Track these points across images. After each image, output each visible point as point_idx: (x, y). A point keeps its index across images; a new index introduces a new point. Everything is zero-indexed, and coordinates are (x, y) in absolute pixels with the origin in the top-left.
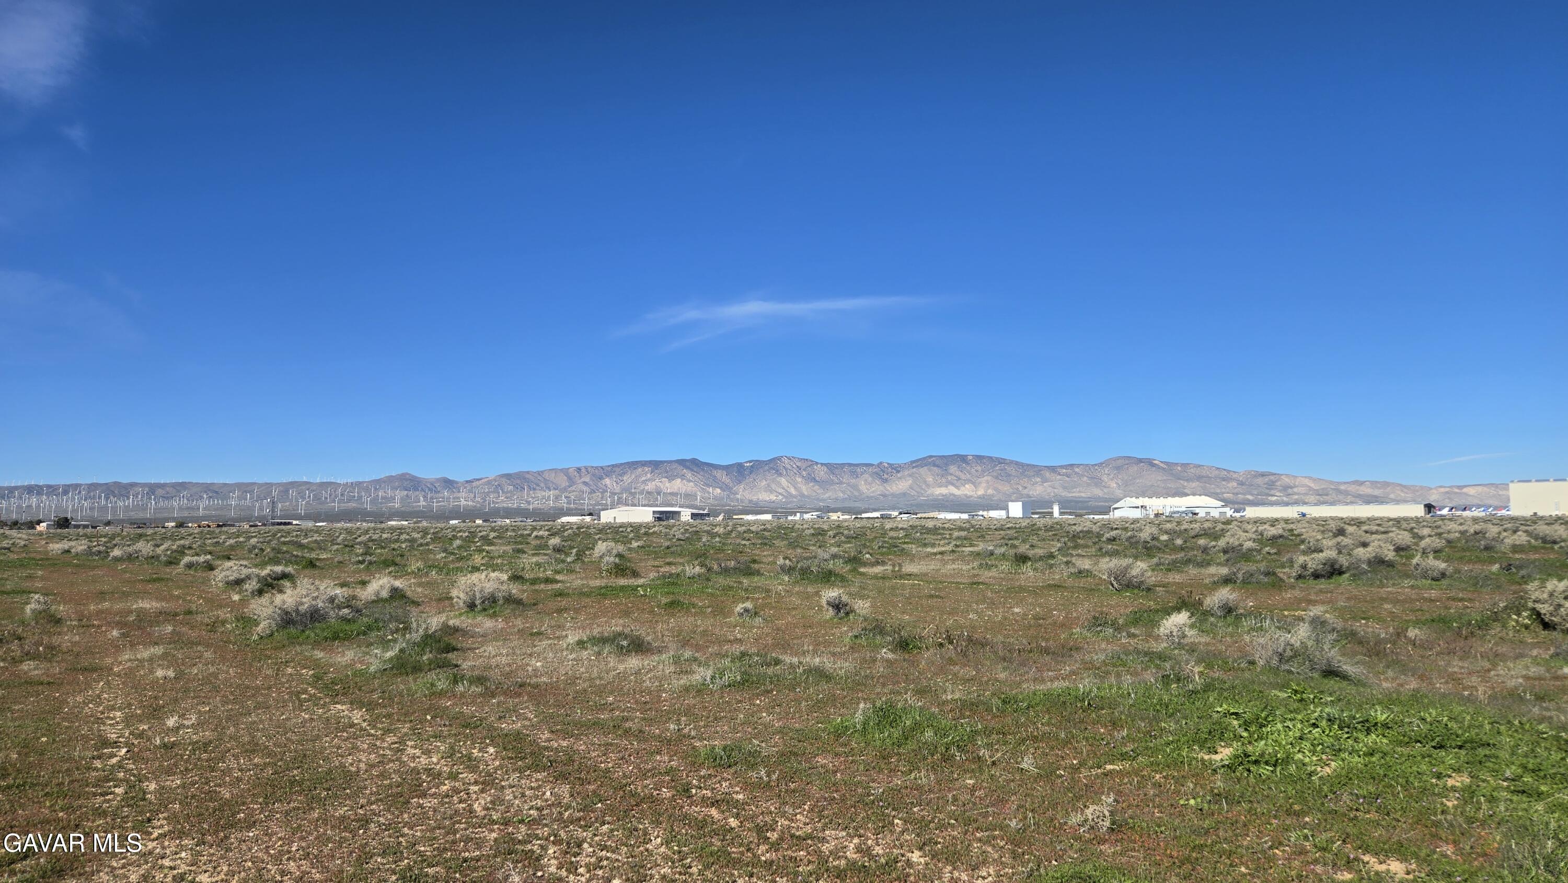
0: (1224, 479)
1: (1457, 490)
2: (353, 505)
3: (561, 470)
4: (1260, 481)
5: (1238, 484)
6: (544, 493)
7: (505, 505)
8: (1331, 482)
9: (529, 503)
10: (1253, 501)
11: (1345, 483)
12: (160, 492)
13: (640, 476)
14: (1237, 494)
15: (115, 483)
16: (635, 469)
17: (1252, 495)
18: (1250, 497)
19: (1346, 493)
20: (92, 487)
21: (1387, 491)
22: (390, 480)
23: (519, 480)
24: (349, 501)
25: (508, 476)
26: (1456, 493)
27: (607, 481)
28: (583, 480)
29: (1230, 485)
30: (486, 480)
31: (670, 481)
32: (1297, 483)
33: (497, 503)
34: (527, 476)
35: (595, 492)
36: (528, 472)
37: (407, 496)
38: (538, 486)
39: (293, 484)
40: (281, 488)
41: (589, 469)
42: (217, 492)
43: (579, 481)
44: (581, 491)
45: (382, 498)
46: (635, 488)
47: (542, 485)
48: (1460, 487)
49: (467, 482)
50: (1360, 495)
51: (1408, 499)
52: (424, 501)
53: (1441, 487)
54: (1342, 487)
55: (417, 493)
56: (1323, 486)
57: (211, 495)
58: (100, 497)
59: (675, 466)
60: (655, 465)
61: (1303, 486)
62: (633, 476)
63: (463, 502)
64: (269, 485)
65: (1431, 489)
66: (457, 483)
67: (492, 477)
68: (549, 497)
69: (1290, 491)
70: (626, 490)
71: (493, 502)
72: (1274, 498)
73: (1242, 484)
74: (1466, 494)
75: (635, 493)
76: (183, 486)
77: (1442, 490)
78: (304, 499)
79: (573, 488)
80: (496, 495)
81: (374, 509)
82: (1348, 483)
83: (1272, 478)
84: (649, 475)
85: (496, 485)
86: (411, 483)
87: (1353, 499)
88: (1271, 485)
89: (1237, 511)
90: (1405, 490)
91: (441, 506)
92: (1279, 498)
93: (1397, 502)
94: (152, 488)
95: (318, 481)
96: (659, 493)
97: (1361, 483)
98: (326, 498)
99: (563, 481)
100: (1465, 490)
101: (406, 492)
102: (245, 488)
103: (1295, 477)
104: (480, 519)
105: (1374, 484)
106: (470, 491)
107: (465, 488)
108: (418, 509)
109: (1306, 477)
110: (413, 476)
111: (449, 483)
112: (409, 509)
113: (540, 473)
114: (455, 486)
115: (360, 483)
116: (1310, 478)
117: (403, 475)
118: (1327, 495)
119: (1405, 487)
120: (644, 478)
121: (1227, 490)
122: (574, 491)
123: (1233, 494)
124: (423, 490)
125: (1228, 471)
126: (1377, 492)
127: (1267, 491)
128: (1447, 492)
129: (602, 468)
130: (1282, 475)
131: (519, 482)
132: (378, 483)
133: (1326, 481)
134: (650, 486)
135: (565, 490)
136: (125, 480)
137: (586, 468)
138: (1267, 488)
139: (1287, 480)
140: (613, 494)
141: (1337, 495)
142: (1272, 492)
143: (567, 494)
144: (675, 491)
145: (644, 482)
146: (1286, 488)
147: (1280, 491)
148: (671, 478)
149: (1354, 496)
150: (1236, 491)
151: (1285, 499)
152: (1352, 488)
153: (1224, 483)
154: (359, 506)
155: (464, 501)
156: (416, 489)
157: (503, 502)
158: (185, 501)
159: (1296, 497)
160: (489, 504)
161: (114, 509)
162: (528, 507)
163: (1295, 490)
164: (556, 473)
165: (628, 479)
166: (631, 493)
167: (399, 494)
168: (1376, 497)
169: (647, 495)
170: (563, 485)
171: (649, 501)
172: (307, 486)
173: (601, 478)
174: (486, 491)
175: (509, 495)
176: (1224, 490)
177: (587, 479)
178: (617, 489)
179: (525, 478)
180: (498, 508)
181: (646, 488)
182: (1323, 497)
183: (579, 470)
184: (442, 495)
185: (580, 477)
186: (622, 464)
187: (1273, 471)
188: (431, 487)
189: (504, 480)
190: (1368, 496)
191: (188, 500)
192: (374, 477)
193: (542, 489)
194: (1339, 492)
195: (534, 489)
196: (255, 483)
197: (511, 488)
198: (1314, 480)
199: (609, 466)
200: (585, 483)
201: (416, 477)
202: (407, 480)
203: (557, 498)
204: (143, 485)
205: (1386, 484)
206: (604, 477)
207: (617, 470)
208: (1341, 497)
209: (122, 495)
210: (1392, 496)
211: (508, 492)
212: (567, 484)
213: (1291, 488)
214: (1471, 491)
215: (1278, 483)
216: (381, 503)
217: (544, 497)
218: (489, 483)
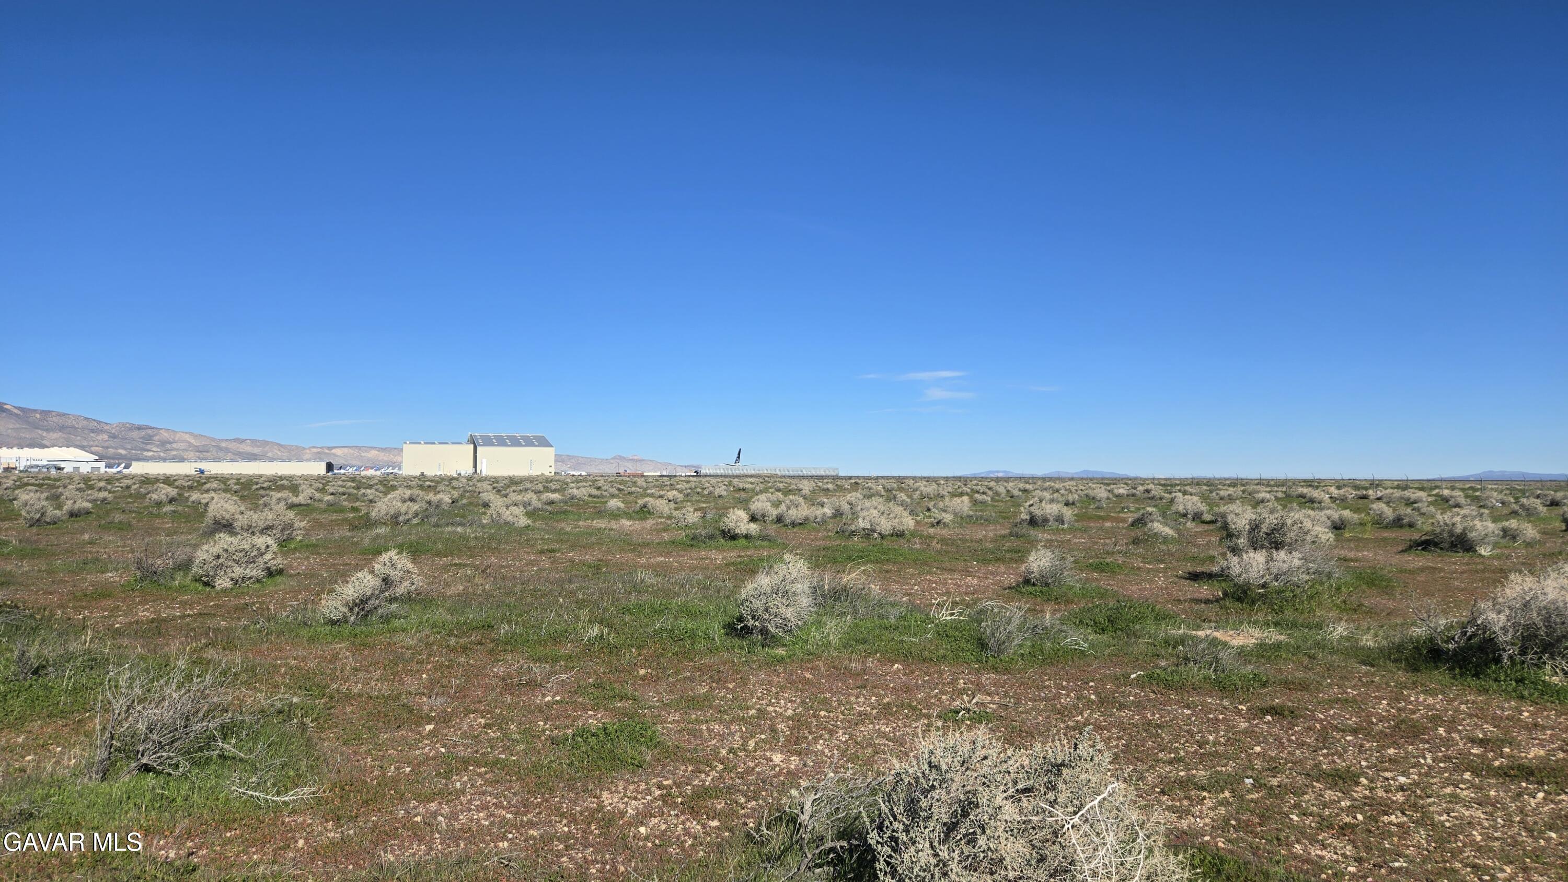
0: (92, 431)
1: (327, 451)
4: (135, 434)
5: (110, 437)
8: (213, 439)
10: (126, 455)
11: (227, 440)
14: (107, 448)
17: (125, 449)
18: (123, 452)
19: (227, 450)
21: (266, 449)
26: (326, 453)
29: (100, 437)
32: (176, 439)
48: (330, 448)
50: (240, 452)
51: (284, 458)
53: (314, 447)
54: (223, 445)
56: (203, 443)
61: (183, 442)
65: (304, 449)
69: (168, 446)
72: (151, 454)
73: (114, 437)
74: (335, 455)
77: (315, 450)
82: (230, 440)
83: (150, 432)
87: (233, 457)
88: (148, 440)
89: (109, 466)
90: (282, 450)
92: (155, 454)
93: (272, 460)
97: (243, 441)
100: (334, 451)
103: (175, 432)
105: (254, 442)
109: (186, 433)
116: (191, 434)
118: (207, 452)
119: (281, 446)
121: (96, 443)
123: (102, 447)
125: (99, 422)
126: (256, 450)
127: (142, 446)
128: (319, 453)
130: (161, 429)
133: (208, 438)
138: (143, 443)
139: (166, 434)
141: (217, 452)
142: (149, 447)
146: (163, 443)
147: (158, 446)
149: (234, 454)
150: (106, 444)
151: (162, 454)
152: (233, 446)
153: (92, 435)
159: (174, 453)
163: (174, 445)
168: (255, 455)
176: (91, 443)
182: (202, 452)
187: (152, 425)
190: (248, 454)
194: (220, 449)
198: (195, 436)
205: (265, 443)
208: (221, 454)
210: (270, 454)
213: (170, 443)
214: (338, 452)
215: (156, 438)
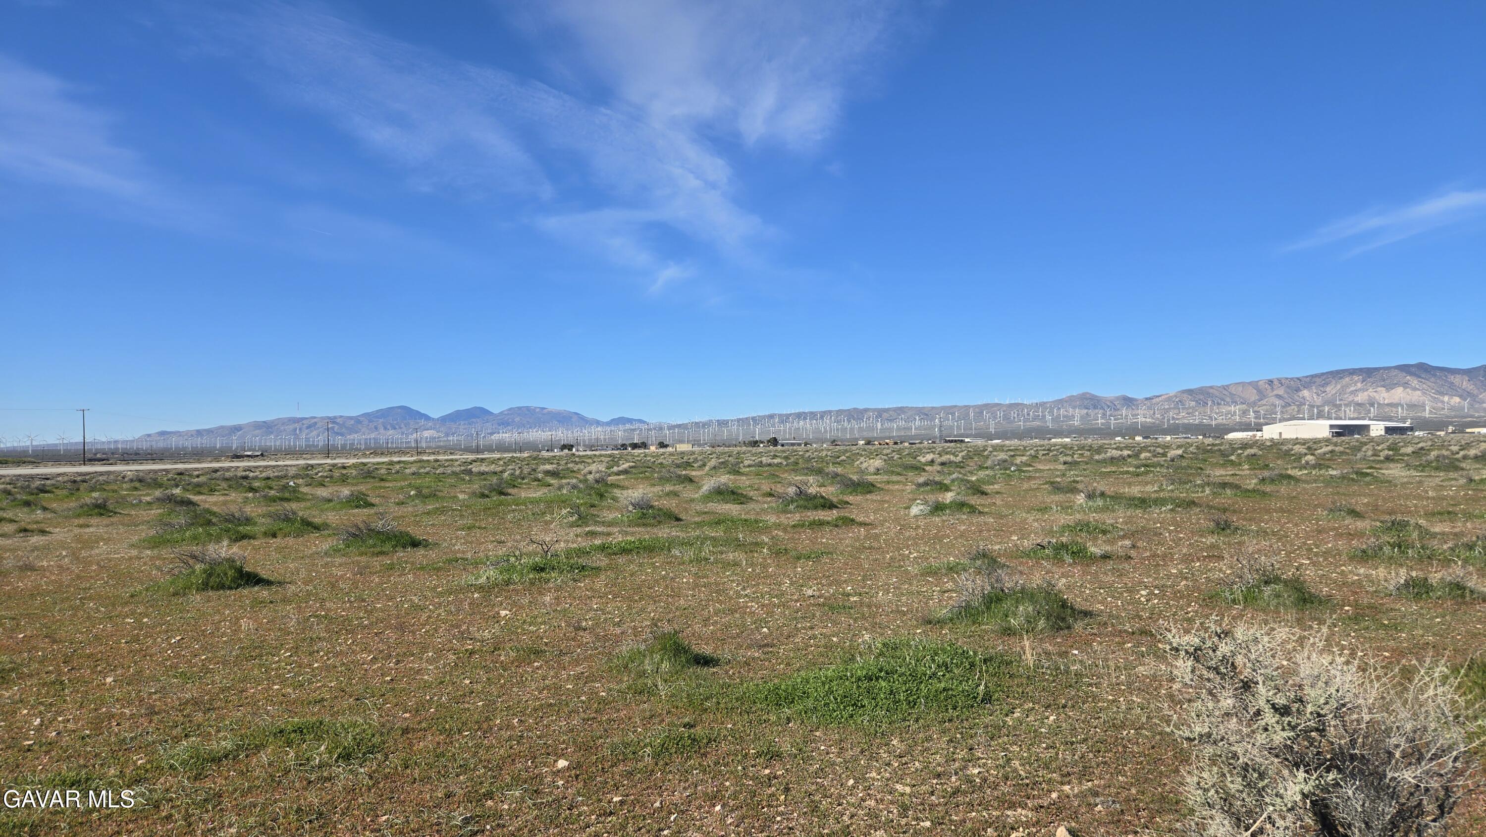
2: (1037, 423)
3: (1250, 383)
6: (1230, 408)
7: (1186, 421)
9: (1211, 418)
12: (885, 415)
13: (1347, 386)
15: (854, 409)
16: (1341, 378)
20: (839, 412)
22: (1071, 400)
23: (1202, 396)
24: (1034, 419)
25: (1190, 392)
27: (1305, 393)
28: (1275, 392)
30: (1166, 396)
31: (1388, 390)
33: (1178, 419)
34: (1211, 391)
35: (1290, 405)
36: (1211, 387)
37: (1087, 414)
38: (1223, 400)
39: (986, 406)
40: (977, 410)
41: (1283, 381)
42: (927, 415)
43: (1271, 394)
44: (1273, 405)
45: (1064, 416)
46: (1341, 400)
47: (1228, 399)
49: (1147, 399)
52: (1102, 418)
55: (1097, 411)
57: (922, 417)
58: (844, 421)
59: (1396, 372)
60: (1368, 373)
62: (1339, 387)
63: (1141, 419)
64: (967, 407)
66: (1136, 400)
67: (1172, 393)
68: (1235, 412)
70: (1332, 403)
71: (1173, 418)
75: (1340, 405)
76: (901, 410)
78: (995, 418)
79: (1264, 402)
80: (1176, 411)
81: (1056, 426)
84: (1359, 385)
85: (1177, 401)
86: (1090, 401)
91: (1119, 423)
94: (880, 413)
95: (1007, 402)
96: (1372, 405)
98: (1014, 418)
99: (1253, 396)
101: (1086, 411)
102: (949, 410)
104: (1139, 435)
106: (1149, 408)
107: (1145, 404)
108: (1096, 426)
110: (1093, 395)
111: (1128, 401)
112: (1087, 427)
113: (1225, 388)
114: (1135, 403)
115: (1045, 403)
117: (1084, 394)
120: (1352, 389)
122: (1265, 405)
124: (1102, 408)
129: (1298, 379)
131: (1202, 397)
132: (1060, 402)
134: (1361, 398)
135: (1254, 404)
136: (861, 407)
137: (1279, 380)
140: (1312, 406)
143: (1256, 409)
144: (1396, 401)
145: (1354, 393)
148: (1389, 387)
154: (1042, 424)
155: (1143, 417)
156: (1095, 407)
157: (1183, 418)
158: (904, 423)
160: (1168, 420)
161: (852, 429)
162: (1211, 423)
164: (1243, 387)
165: (1331, 390)
166: (1335, 406)
167: (1078, 413)
169: (1357, 407)
170: (1253, 399)
171: (1360, 413)
172: (998, 407)
173: (1298, 390)
174: (1167, 407)
175: (1191, 411)
177: (1281, 392)
178: (1318, 401)
179: (1208, 393)
180: (1177, 424)
181: (1356, 399)
183: (1271, 382)
184: (1121, 413)
185: (1273, 389)
186: (1323, 374)
188: (1112, 405)
189: (1185, 395)
191: (905, 422)
192: (1056, 398)
193: (1228, 404)
195: (1219, 404)
196: (956, 406)
197: (1193, 404)
199: (1307, 377)
200: (1279, 397)
201: (1097, 396)
202: (1087, 399)
203: (1245, 413)
204: (874, 410)
206: (1302, 388)
207: (1318, 380)
209: (859, 419)
211: (1188, 409)
212: (1257, 397)
216: (1063, 421)
217: (1229, 412)
218: (1169, 399)
